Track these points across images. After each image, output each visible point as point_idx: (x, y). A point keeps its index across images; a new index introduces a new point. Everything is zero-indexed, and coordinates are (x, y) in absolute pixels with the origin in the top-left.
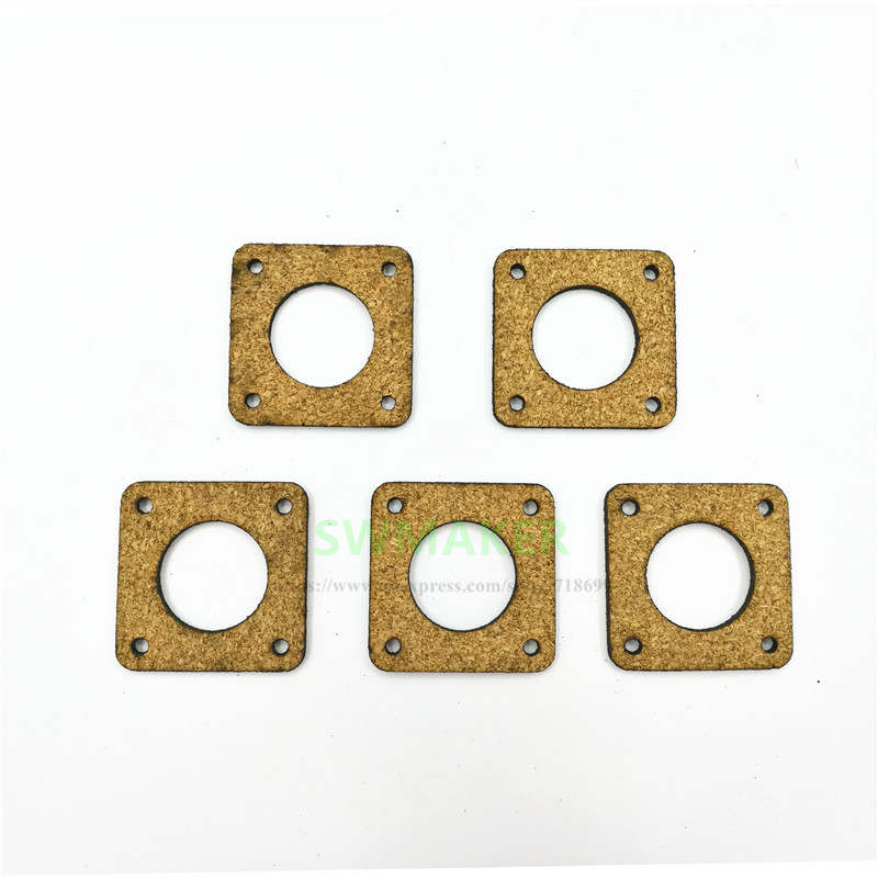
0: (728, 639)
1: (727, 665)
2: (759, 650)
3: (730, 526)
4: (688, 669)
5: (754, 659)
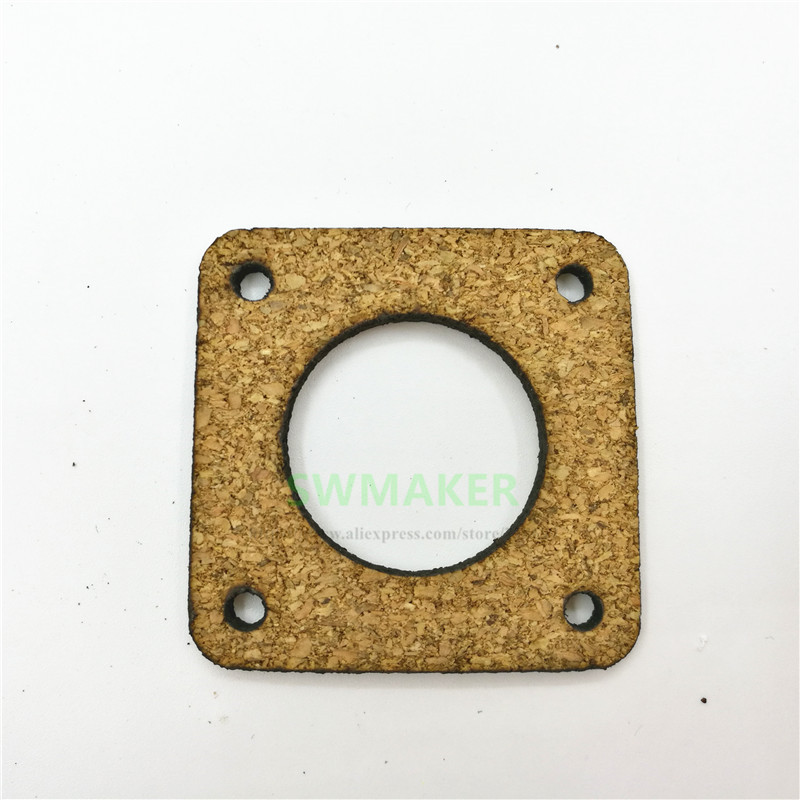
0: (478, 594)
1: (475, 659)
2: (556, 624)
3: (486, 325)
4: (377, 669)
5: (543, 645)
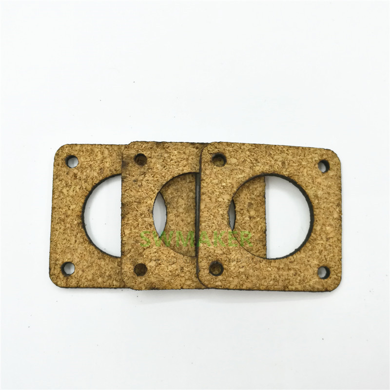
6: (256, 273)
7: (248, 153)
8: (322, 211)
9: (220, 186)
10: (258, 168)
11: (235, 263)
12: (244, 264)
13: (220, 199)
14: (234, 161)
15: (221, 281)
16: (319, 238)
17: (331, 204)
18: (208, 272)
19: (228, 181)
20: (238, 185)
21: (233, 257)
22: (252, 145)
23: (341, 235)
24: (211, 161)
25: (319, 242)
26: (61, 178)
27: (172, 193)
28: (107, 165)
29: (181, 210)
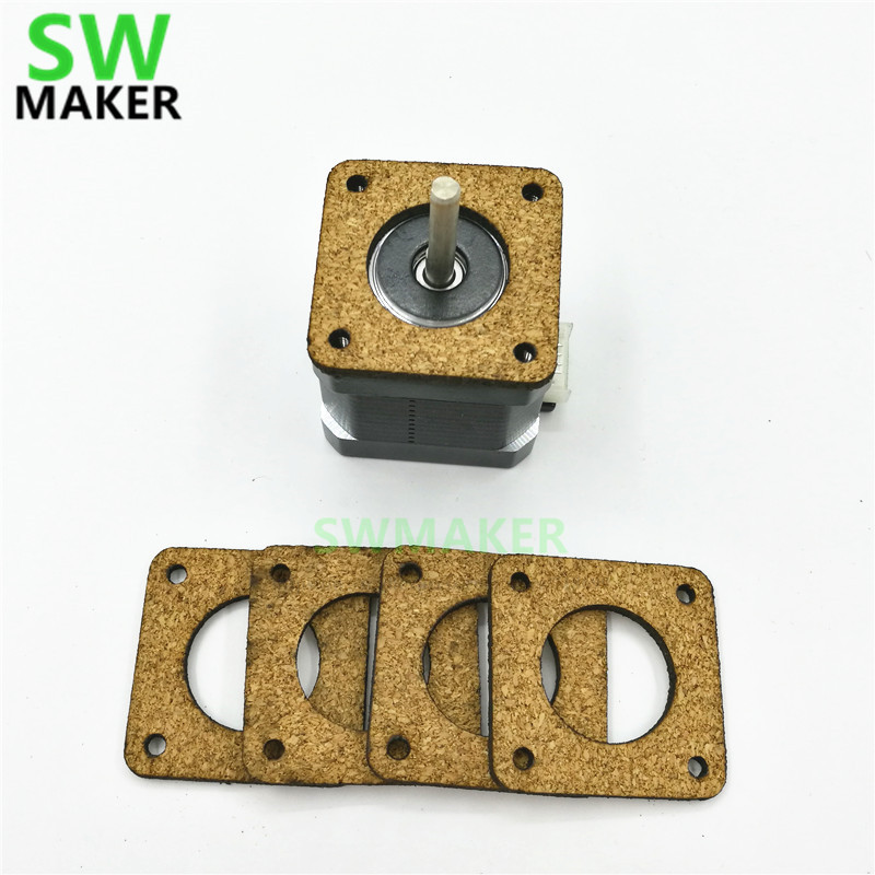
6: (464, 757)
7: (456, 564)
8: (573, 661)
9: (410, 613)
10: (471, 587)
11: (429, 739)
12: (445, 742)
13: (409, 634)
14: (434, 575)
15: (405, 768)
16: (569, 706)
17: (589, 652)
18: (385, 752)
19: (424, 606)
20: (439, 613)
21: (426, 729)
22: (463, 552)
23: (606, 702)
24: (397, 575)
25: (568, 712)
26: (158, 598)
27: (330, 628)
28: (232, 581)
29: (343, 656)
